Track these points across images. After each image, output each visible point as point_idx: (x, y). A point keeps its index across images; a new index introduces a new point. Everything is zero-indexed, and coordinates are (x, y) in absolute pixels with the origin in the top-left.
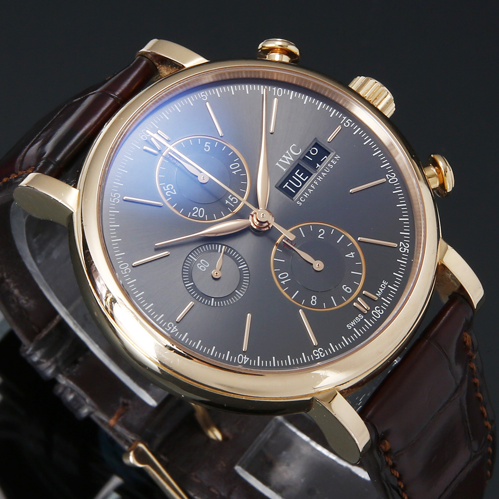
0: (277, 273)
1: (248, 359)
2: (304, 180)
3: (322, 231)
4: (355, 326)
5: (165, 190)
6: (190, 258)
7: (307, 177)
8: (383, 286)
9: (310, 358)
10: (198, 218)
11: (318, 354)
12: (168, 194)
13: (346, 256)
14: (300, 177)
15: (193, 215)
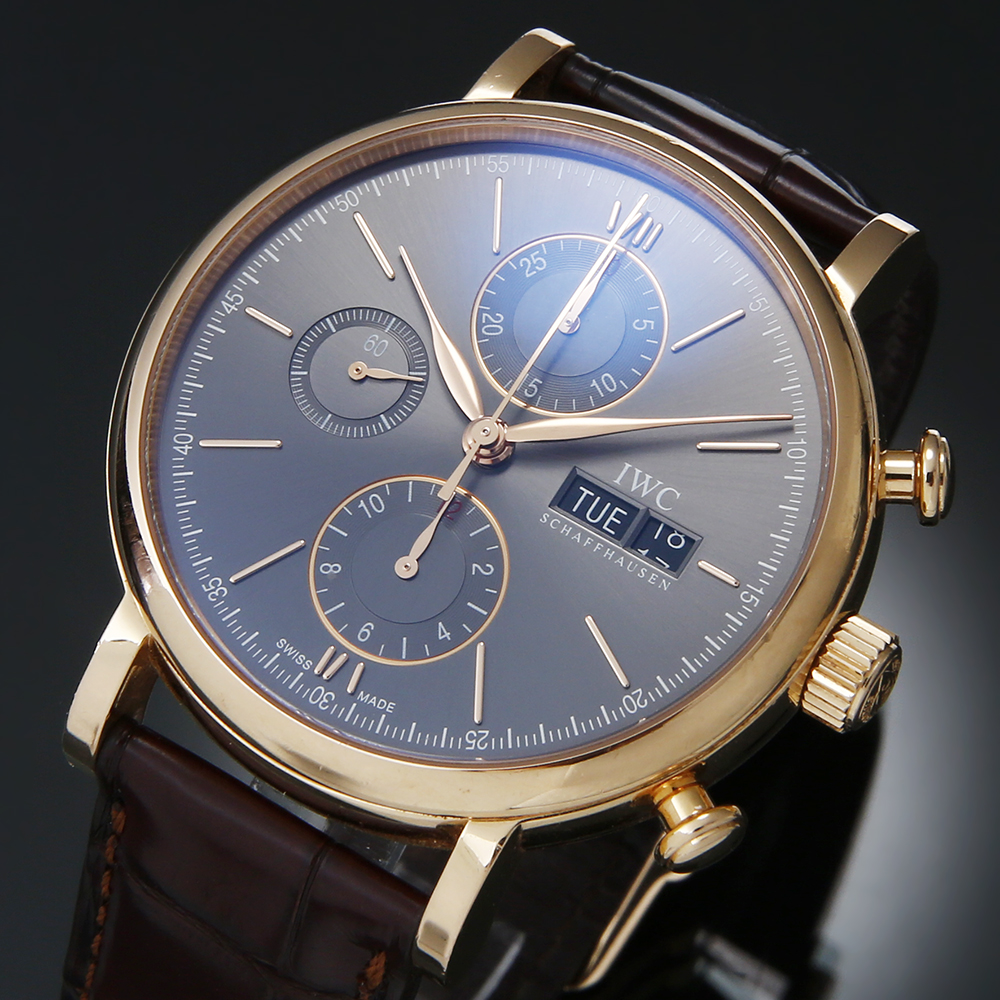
0: (380, 490)
1: (186, 454)
2: (605, 527)
3: (488, 570)
4: (284, 655)
5: (532, 256)
6: (390, 319)
7: (613, 533)
8: (382, 704)
9: (204, 573)
10: (479, 326)
11: (213, 588)
12: (525, 262)
13: (440, 624)
14: (611, 518)
15: (484, 315)
